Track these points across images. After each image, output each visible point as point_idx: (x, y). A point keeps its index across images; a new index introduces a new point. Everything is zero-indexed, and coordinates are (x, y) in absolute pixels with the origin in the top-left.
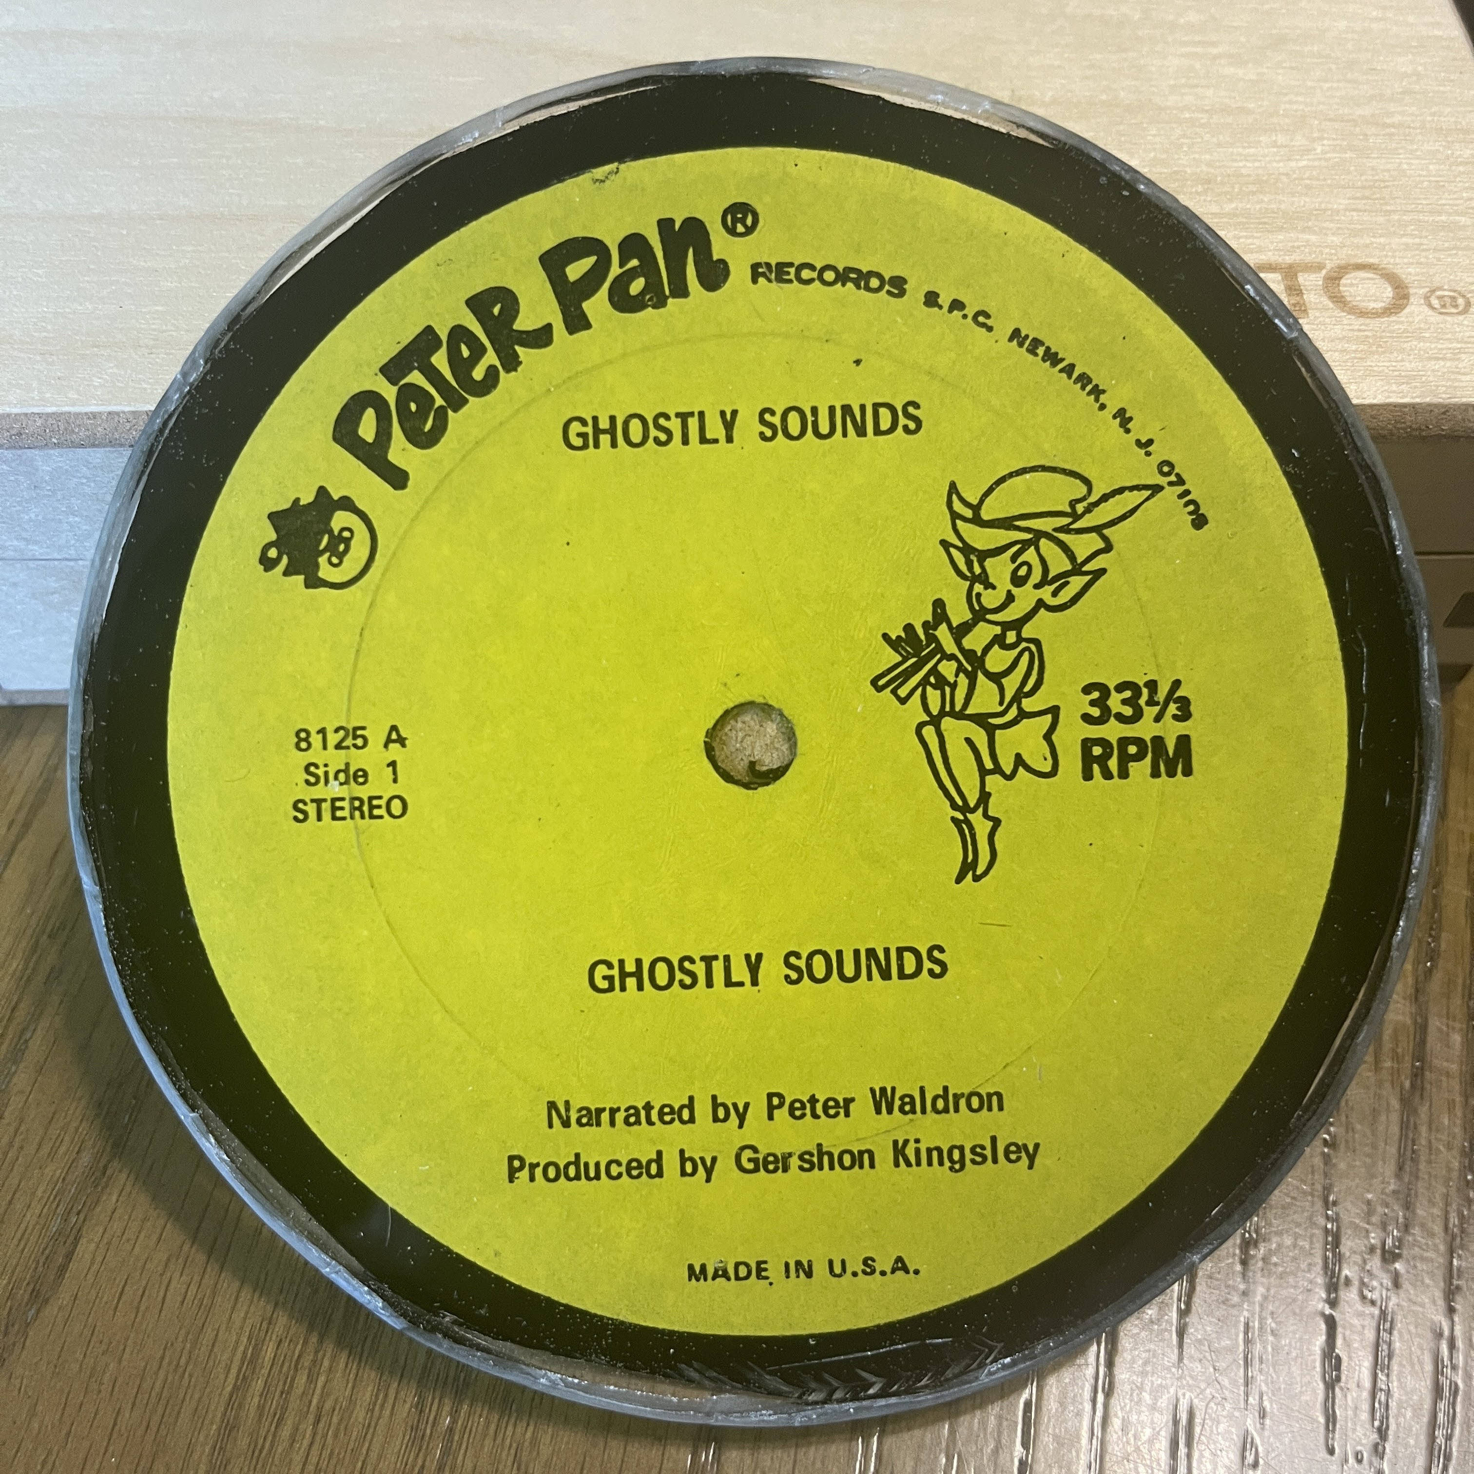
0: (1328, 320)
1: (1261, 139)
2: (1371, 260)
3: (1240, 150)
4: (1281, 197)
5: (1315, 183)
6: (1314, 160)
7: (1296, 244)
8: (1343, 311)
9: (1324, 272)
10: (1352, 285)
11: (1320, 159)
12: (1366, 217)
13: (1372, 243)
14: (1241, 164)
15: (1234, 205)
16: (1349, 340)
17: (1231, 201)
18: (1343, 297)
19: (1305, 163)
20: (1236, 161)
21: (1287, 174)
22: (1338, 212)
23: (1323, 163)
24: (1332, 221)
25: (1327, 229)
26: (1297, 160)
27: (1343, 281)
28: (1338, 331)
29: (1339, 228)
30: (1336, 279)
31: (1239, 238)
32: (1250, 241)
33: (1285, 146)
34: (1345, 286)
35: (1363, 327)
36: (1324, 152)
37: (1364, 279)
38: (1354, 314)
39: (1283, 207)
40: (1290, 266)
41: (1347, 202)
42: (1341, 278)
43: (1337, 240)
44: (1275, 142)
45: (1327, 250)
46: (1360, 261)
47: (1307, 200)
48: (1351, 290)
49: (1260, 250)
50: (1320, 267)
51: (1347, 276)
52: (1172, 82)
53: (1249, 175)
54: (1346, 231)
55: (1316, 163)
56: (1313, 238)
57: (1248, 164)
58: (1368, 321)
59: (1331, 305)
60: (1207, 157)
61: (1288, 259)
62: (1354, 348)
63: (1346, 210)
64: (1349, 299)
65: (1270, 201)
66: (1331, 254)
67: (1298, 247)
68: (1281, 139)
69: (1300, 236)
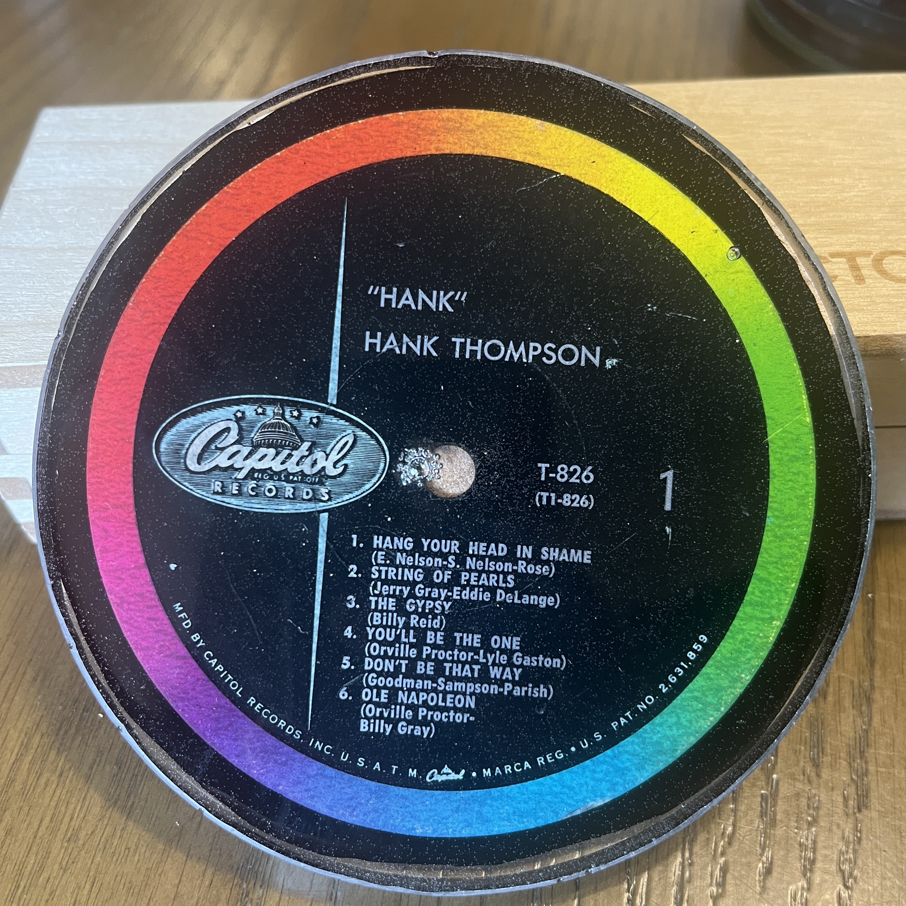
0: (877, 284)
1: (824, 180)
2: (901, 249)
3: (813, 187)
4: (841, 214)
5: (859, 205)
6: (858, 191)
7: (853, 241)
8: (886, 279)
9: (872, 256)
10: (890, 264)
11: (862, 191)
12: (894, 223)
13: (899, 239)
14: (813, 195)
15: (813, 219)
16: (893, 296)
17: (810, 217)
18: (885, 271)
19: (852, 194)
20: (810, 193)
21: (842, 201)
22: (876, 220)
23: (864, 194)
24: (873, 227)
25: (871, 231)
26: (847, 192)
27: (884, 262)
28: (884, 291)
29: (877, 231)
30: (880, 260)
31: (818, 238)
32: (823, 240)
33: (839, 184)
34: (886, 264)
35: (900, 288)
36: (863, 187)
37: (895, 260)
38: (894, 280)
39: (842, 218)
40: (851, 253)
41: (880, 215)
42: (882, 260)
43: (877, 237)
44: (833, 182)
45: (872, 244)
46: (893, 249)
47: (857, 214)
48: (890, 266)
49: (831, 245)
50: (869, 254)
51: (886, 259)
52: (766, 150)
53: (820, 202)
54: (883, 232)
55: (859, 194)
56: (863, 237)
57: (818, 195)
58: (902, 285)
59: (879, 276)
60: (792, 192)
61: (848, 250)
62: (896, 300)
63: (880, 220)
64: (889, 272)
65: (834, 216)
66: (875, 246)
67: (854, 242)
68: (837, 180)
69: (857, 236)
